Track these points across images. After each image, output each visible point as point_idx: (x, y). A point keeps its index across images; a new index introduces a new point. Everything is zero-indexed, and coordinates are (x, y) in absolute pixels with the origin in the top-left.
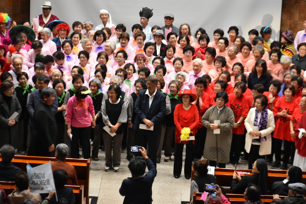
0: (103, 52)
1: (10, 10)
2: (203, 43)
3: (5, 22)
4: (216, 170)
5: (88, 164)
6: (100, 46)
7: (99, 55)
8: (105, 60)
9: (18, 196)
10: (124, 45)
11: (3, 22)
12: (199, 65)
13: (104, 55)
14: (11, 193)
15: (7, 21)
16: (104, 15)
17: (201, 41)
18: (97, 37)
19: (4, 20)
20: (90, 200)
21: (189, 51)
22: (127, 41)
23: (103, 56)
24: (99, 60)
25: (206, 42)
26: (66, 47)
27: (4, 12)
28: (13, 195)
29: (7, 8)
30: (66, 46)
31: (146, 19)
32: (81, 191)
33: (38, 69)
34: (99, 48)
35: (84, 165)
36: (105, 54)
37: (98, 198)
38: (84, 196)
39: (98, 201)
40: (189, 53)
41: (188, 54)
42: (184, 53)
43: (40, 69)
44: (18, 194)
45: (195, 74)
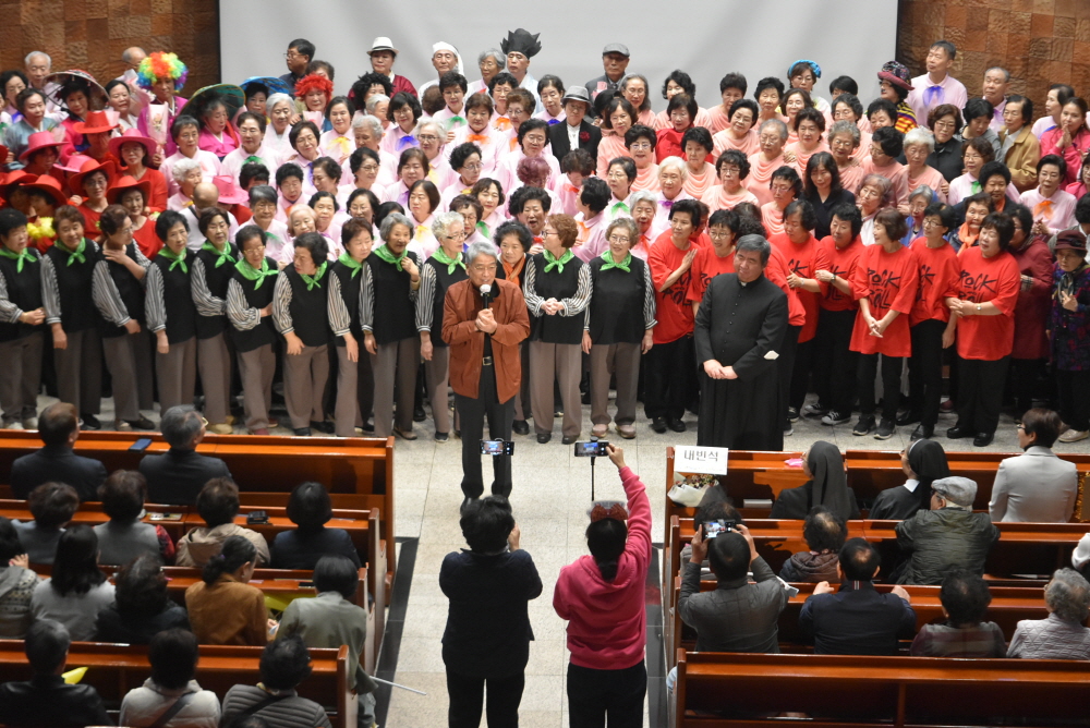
0: (413, 149)
1: (167, 45)
2: (678, 118)
3: (174, 76)
4: (731, 457)
5: (389, 452)
6: (410, 135)
7: (404, 160)
8: (420, 170)
9: (203, 540)
10: (480, 127)
11: (169, 76)
12: (677, 173)
13: (418, 158)
14: (185, 534)
15: (179, 75)
16: (444, 57)
17: (673, 112)
18: (396, 114)
19: (171, 72)
20: (398, 546)
21: (642, 140)
22: (487, 116)
23: (415, 161)
24: (405, 171)
25: (686, 116)
26: (303, 139)
27: (167, 52)
28: (190, 537)
29: (159, 41)
30: (303, 136)
31: (524, 59)
32: (372, 523)
33: (258, 203)
34: (407, 139)
35: (379, 453)
36: (421, 156)
37: (420, 541)
38: (382, 537)
39: (420, 548)
40: (642, 146)
41: (641, 148)
42: (628, 145)
43: (264, 204)
44: (204, 535)
45: (665, 200)
